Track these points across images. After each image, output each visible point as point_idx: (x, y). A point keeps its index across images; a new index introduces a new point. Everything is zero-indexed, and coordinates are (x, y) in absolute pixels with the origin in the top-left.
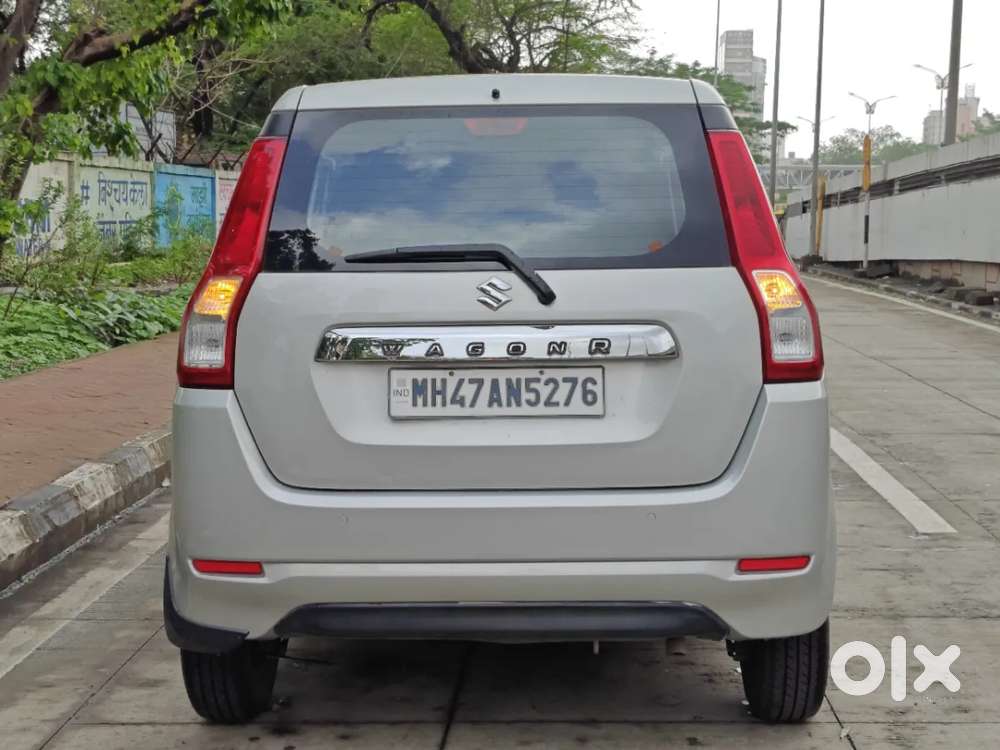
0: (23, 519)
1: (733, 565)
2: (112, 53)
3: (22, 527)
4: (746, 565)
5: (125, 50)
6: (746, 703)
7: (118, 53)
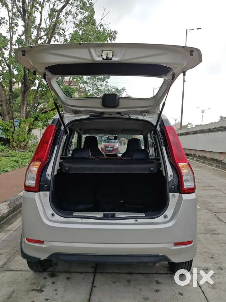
0: (8, 204)
1: (173, 244)
2: (46, 112)
3: (8, 206)
4: (176, 244)
5: (49, 111)
6: (168, 265)
7: (48, 112)
